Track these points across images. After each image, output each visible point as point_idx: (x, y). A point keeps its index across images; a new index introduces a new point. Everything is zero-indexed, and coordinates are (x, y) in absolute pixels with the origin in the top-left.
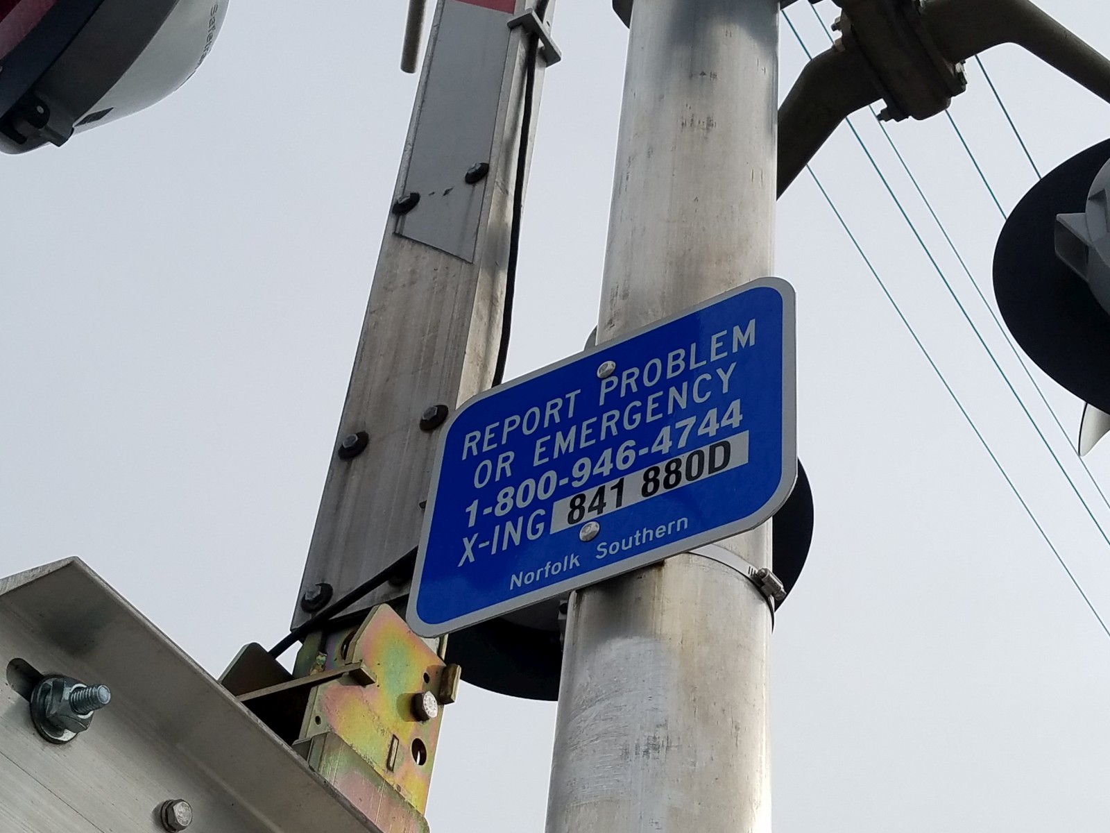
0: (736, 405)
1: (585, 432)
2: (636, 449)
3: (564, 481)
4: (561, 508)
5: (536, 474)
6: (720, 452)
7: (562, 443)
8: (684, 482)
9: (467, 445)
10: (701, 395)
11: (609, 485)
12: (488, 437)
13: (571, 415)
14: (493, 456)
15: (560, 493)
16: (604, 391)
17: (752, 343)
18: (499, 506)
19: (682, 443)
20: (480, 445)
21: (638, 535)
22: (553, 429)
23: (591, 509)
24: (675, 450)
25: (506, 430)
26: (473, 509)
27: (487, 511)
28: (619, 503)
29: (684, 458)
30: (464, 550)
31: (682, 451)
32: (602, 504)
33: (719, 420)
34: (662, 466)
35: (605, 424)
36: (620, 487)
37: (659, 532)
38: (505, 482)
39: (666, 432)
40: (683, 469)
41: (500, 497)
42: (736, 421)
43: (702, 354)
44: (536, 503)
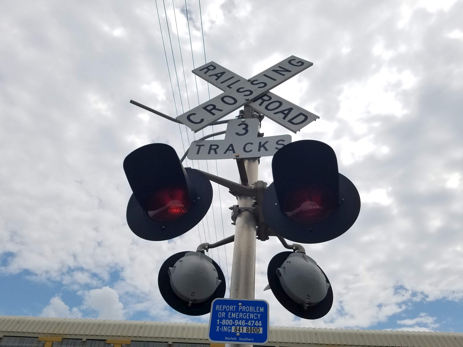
0: (260, 322)
1: (237, 315)
2: (245, 322)
3: (234, 323)
4: (233, 328)
5: (229, 319)
6: (258, 329)
7: (233, 315)
8: (253, 332)
9: (217, 307)
10: (255, 318)
11: (241, 327)
12: (220, 308)
13: (234, 310)
14: (222, 312)
15: (233, 325)
16: (240, 308)
17: (263, 312)
18: (223, 323)
19: (252, 325)
20: (219, 308)
21: (246, 339)
22: (231, 312)
23: (238, 330)
24: (251, 326)
25: (224, 308)
26: (218, 321)
27: (221, 322)
28: (243, 332)
29: (253, 328)
30: (217, 329)
31: (252, 326)
32: (240, 331)
33: (258, 324)
34: (249, 328)
35: (240, 315)
36: (243, 328)
37: (249, 340)
38: (223, 318)
39: (250, 321)
40: (252, 330)
41: (223, 320)
42: (261, 325)
43: (256, 310)
44: (229, 325)
